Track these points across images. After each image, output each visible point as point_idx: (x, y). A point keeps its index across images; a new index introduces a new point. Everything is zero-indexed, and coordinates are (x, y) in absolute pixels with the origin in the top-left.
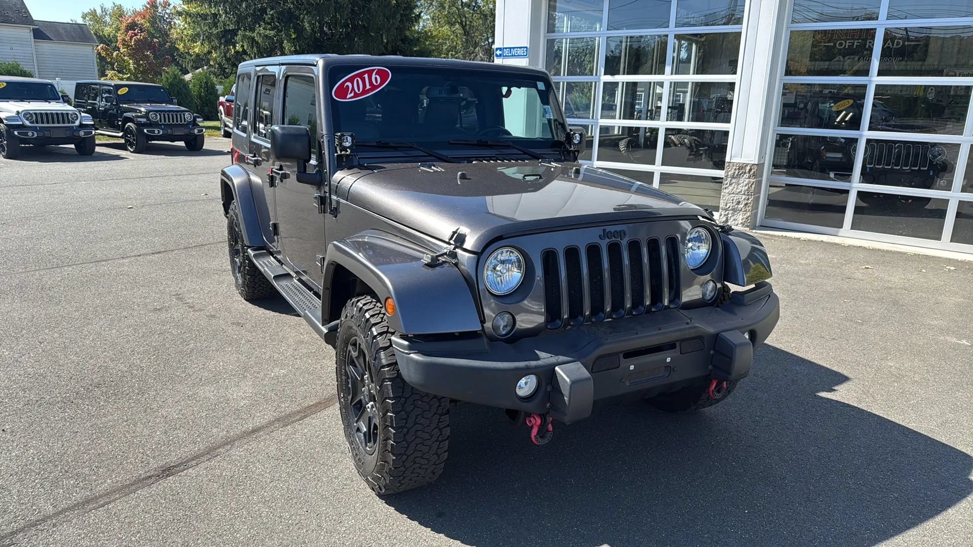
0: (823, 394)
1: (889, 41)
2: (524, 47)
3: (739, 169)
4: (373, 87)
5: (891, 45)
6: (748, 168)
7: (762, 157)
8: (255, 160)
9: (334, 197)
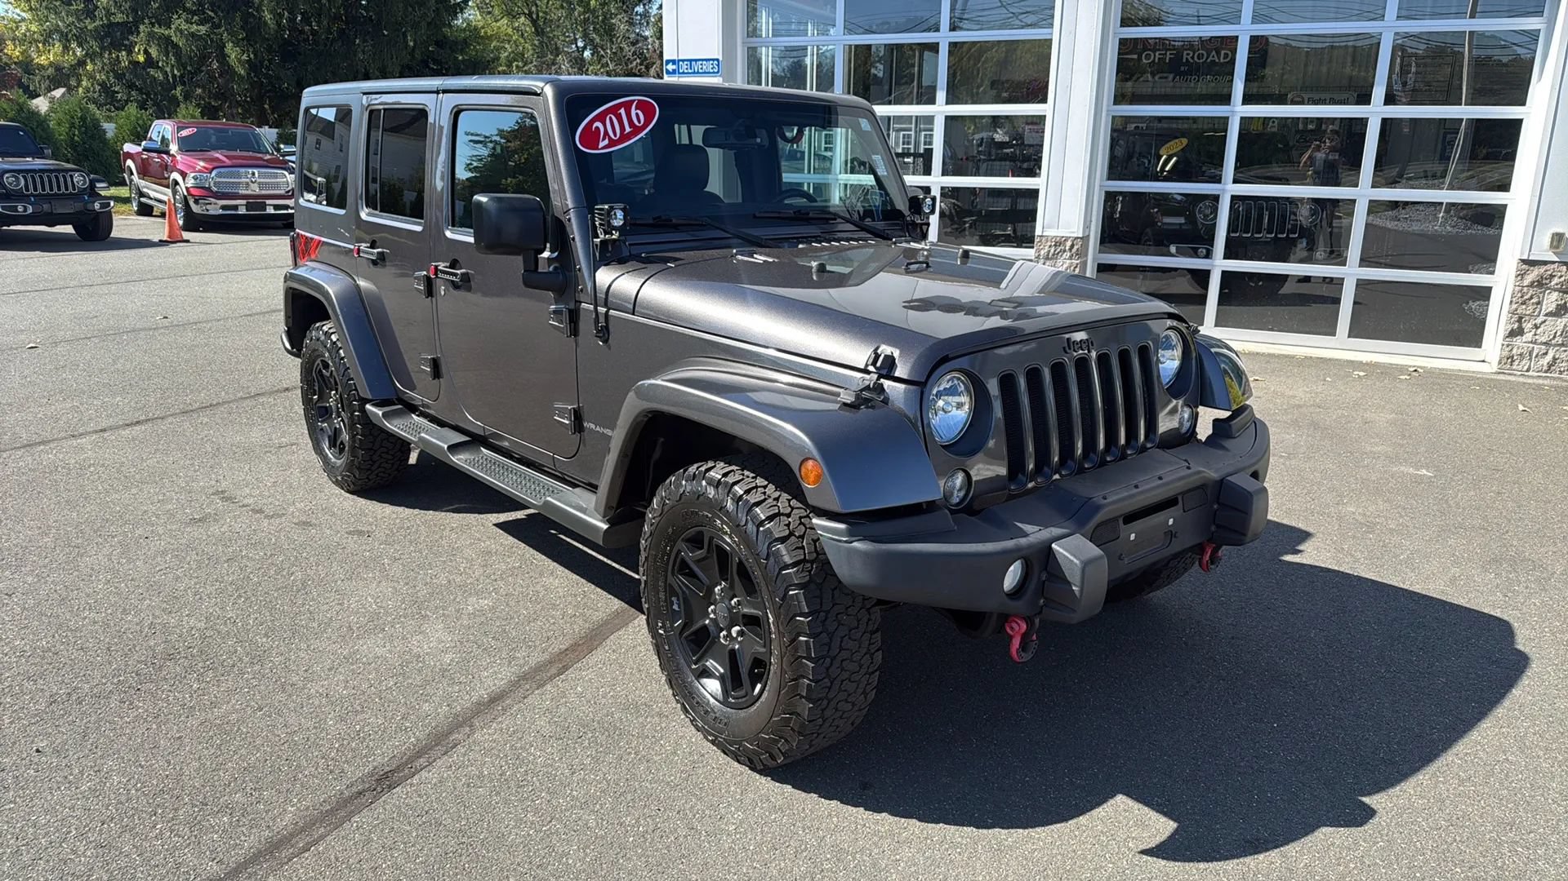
0: (1289, 558)
2: (713, 60)
3: (1055, 245)
4: (637, 130)
6: (1069, 244)
7: (1087, 226)
8: (378, 253)
9: (602, 310)
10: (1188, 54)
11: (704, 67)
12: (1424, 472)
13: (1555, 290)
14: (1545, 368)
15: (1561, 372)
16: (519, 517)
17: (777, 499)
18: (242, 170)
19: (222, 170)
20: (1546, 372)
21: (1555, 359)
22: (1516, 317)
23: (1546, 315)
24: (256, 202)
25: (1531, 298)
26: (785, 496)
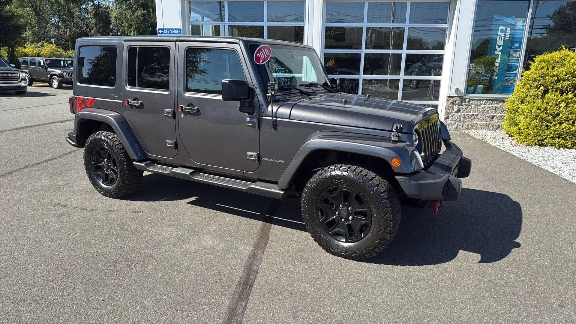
2: (179, 29)
4: (268, 56)
8: (141, 103)
9: (274, 119)
11: (175, 32)
13: (457, 105)
14: (455, 128)
15: (459, 129)
16: (193, 200)
20: (456, 129)
21: (458, 125)
22: (447, 113)
23: (455, 112)
25: (451, 107)
26: (371, 172)
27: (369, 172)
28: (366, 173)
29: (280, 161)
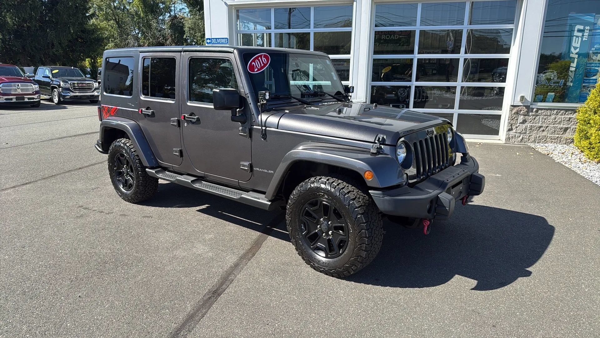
0: (470, 203)
1: (392, 35)
2: (225, 38)
4: (265, 65)
5: (393, 37)
7: (366, 98)
8: (152, 112)
9: (264, 128)
10: (383, 36)
11: (222, 41)
12: (498, 175)
13: (522, 115)
14: (520, 141)
15: (525, 142)
16: (203, 208)
17: (348, 186)
18: (12, 84)
19: (5, 84)
20: (520, 142)
21: (523, 138)
22: (510, 124)
23: (519, 123)
24: (20, 97)
25: (515, 118)
26: (350, 186)
27: (347, 185)
28: (344, 186)
29: (270, 172)
